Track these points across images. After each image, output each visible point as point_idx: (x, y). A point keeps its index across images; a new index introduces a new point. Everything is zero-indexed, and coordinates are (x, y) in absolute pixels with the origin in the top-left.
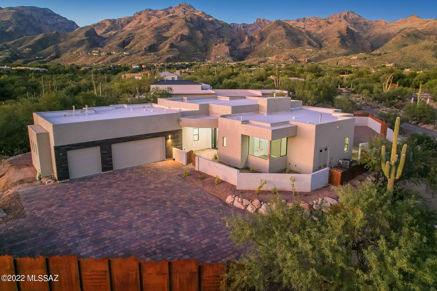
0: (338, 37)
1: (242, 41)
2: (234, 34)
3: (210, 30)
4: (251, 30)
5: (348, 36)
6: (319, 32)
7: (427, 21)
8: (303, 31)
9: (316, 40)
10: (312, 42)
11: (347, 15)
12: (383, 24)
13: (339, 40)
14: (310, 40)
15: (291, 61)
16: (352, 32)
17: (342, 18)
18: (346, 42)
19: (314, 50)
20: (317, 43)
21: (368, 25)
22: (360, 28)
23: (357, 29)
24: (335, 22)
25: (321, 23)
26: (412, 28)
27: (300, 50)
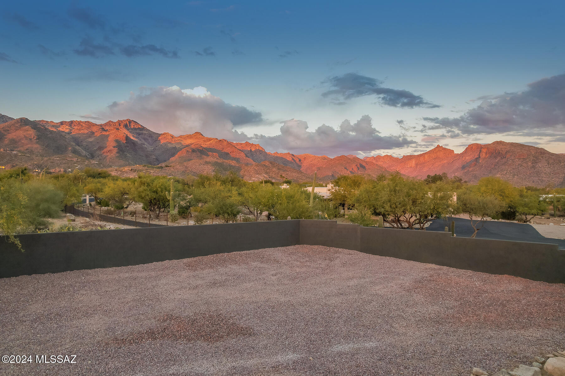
0: (114, 147)
5: (128, 147)
6: (90, 140)
7: (210, 140)
8: (67, 136)
9: (85, 149)
10: (80, 150)
11: (128, 124)
12: (170, 137)
13: (116, 150)
14: (77, 147)
15: (38, 172)
16: (134, 143)
17: (122, 126)
18: (125, 153)
19: (79, 160)
20: (87, 152)
21: (154, 137)
22: (145, 139)
23: (140, 140)
24: (112, 130)
25: (94, 129)
26: (197, 144)
27: (58, 159)
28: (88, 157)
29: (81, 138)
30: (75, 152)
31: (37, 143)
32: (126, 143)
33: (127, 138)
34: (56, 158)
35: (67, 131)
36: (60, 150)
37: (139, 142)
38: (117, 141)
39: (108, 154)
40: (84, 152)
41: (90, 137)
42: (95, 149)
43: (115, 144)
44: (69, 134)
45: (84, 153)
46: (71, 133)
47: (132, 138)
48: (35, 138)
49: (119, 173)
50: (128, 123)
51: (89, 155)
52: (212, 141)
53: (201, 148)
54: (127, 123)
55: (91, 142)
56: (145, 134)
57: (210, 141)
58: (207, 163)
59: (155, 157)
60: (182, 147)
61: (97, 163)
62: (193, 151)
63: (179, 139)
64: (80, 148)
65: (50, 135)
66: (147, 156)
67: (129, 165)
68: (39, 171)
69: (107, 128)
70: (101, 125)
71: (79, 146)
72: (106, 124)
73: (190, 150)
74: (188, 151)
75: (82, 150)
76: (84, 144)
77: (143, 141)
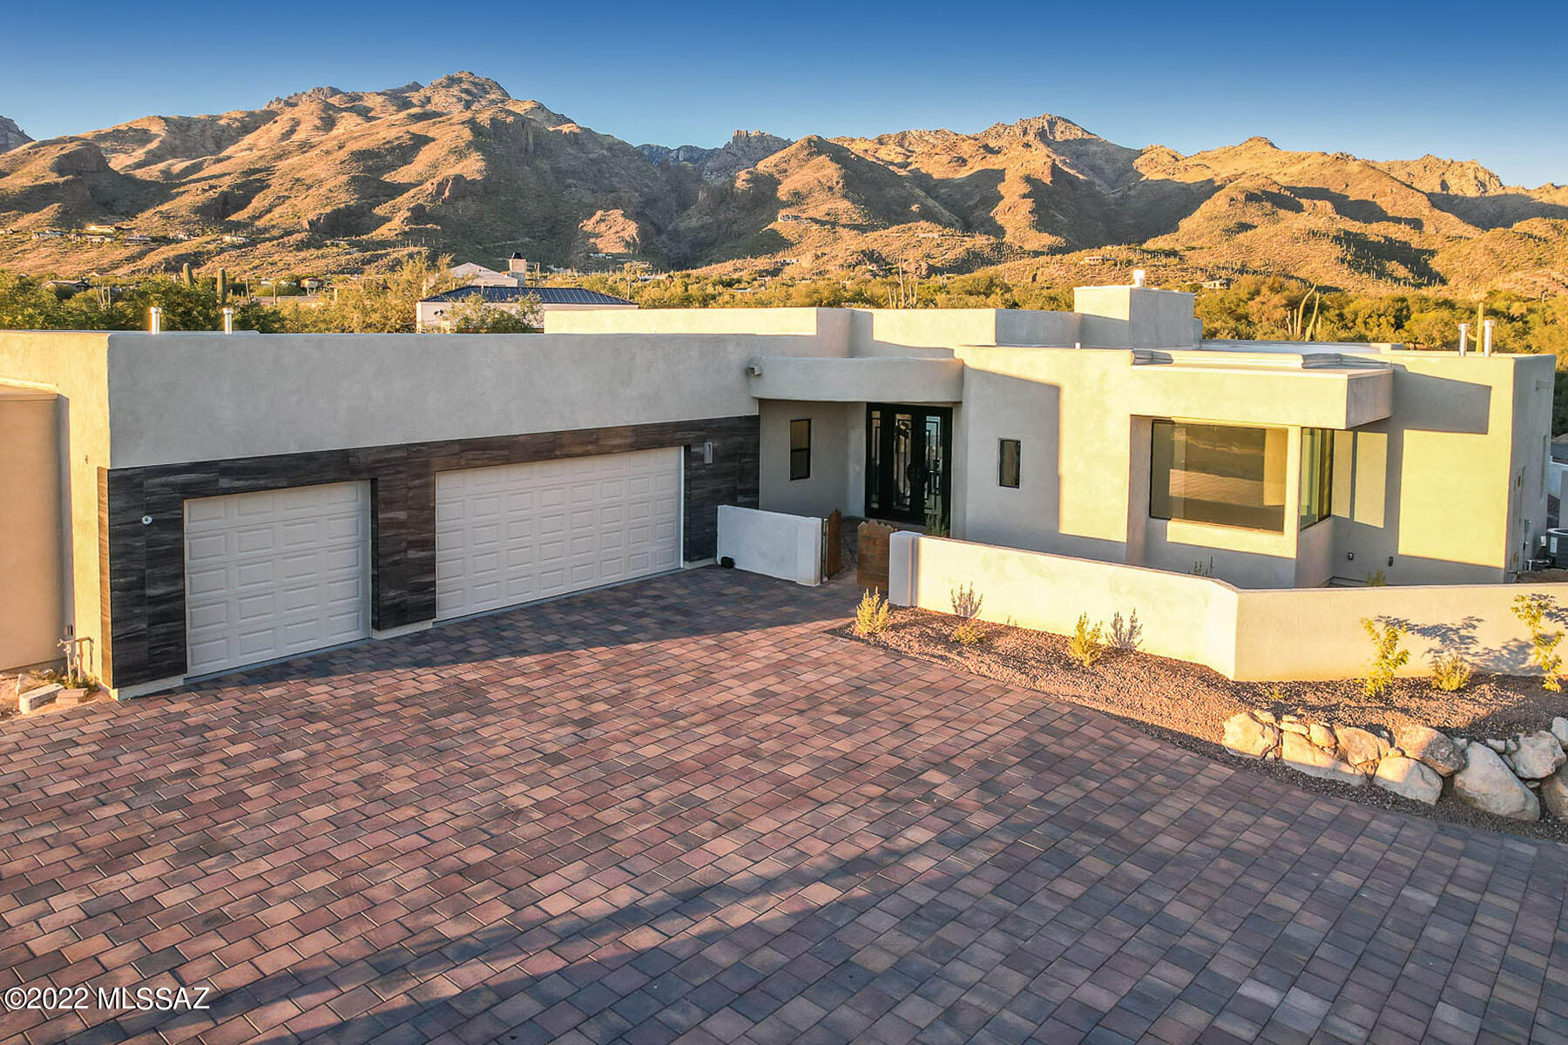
0: (1023, 196)
1: (684, 206)
2: (656, 179)
3: (564, 166)
4: (717, 170)
5: (1058, 193)
12: (1167, 159)
13: (1027, 205)
14: (930, 202)
16: (1071, 182)
17: (1031, 136)
21: (1117, 161)
23: (1084, 172)
25: (965, 150)
26: (1259, 174)
27: (898, 235)
32: (1052, 182)
38: (1028, 179)
39: (1009, 216)
43: (1023, 188)
48: (840, 185)
57: (1299, 162)
63: (1196, 162)
71: (932, 197)
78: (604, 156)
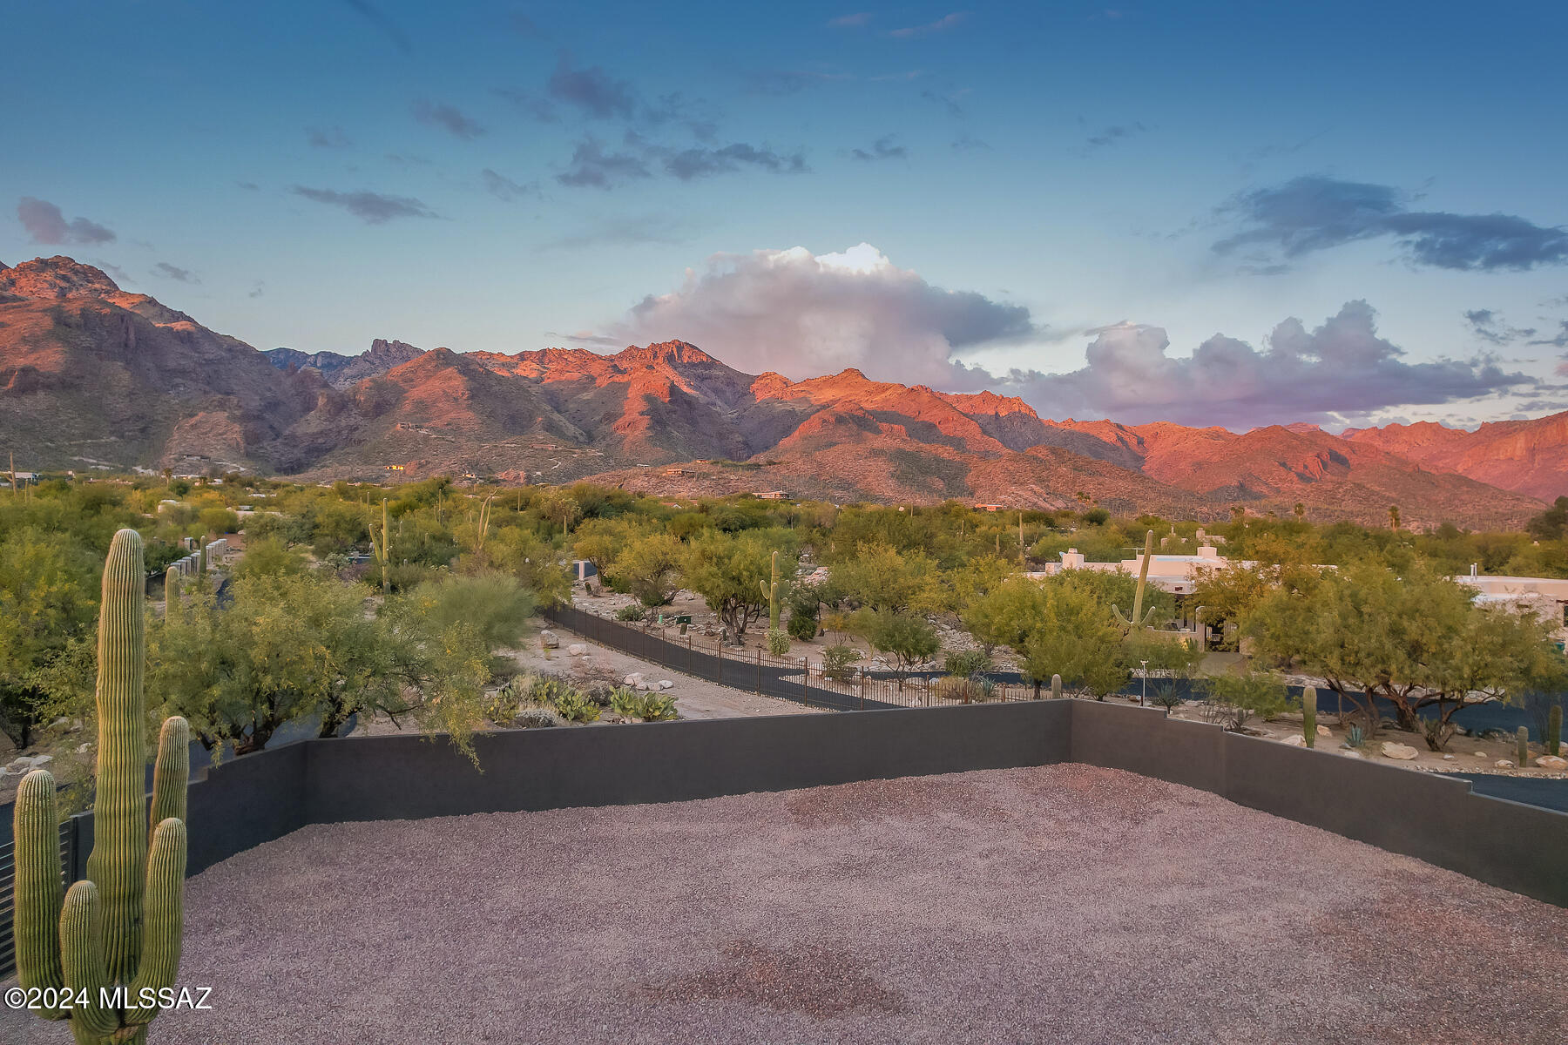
0: (642, 414)
1: (305, 411)
5: (675, 412)
6: (586, 396)
7: (884, 388)
8: (534, 389)
9: (575, 419)
10: (561, 423)
11: (675, 352)
12: (779, 385)
13: (645, 421)
14: (556, 416)
15: (470, 479)
16: (689, 403)
17: (660, 360)
18: (669, 428)
19: (561, 448)
20: (579, 428)
21: (738, 385)
22: (716, 391)
23: (705, 394)
24: (636, 370)
25: (595, 369)
26: (850, 401)
27: (513, 445)
28: (581, 439)
29: (564, 393)
30: (550, 427)
31: (469, 407)
32: (670, 401)
33: (673, 390)
34: (509, 444)
35: (533, 375)
36: (516, 423)
37: (702, 399)
38: (648, 398)
39: (628, 431)
40: (572, 427)
41: (585, 389)
42: (597, 418)
43: (641, 406)
44: (537, 382)
45: (572, 429)
46: (543, 380)
47: (685, 389)
48: (466, 397)
49: (654, 480)
50: (675, 349)
51: (581, 434)
52: (888, 393)
53: (860, 413)
54: (672, 351)
55: (588, 402)
56: (717, 377)
57: (884, 391)
58: (876, 453)
59: (740, 439)
60: (809, 410)
61: (601, 456)
62: (840, 420)
63: (802, 388)
64: (563, 419)
65: (497, 388)
66: (721, 436)
67: (678, 459)
68: (474, 477)
69: (625, 365)
70: (611, 359)
71: (559, 412)
72: (622, 356)
73: (832, 419)
74: (824, 421)
75: (568, 424)
76: (571, 406)
77: (713, 397)
78: (222, 358)
